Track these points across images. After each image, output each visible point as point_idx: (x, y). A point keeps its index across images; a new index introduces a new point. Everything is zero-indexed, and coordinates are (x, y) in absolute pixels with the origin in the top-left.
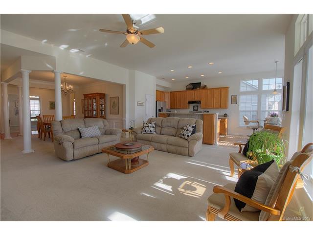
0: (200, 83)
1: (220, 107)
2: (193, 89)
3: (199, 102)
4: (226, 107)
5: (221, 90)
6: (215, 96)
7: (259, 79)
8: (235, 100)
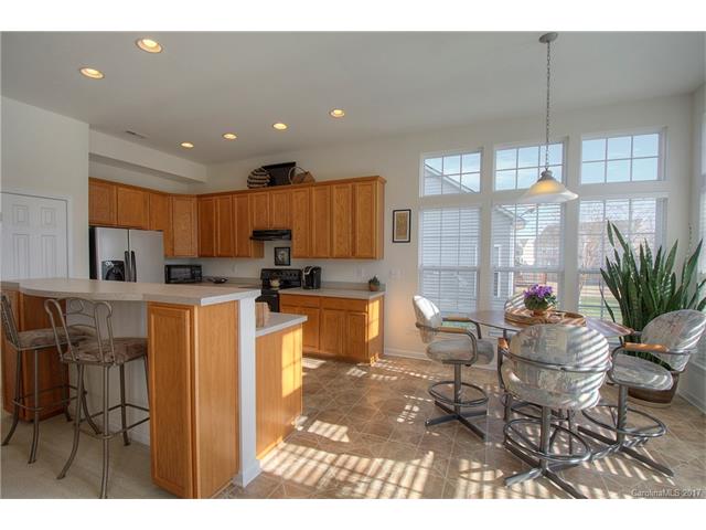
0: (294, 164)
1: (354, 253)
2: (269, 185)
3: (286, 234)
4: (371, 255)
5: (354, 189)
6: (336, 211)
7: (481, 150)
8: (404, 228)
